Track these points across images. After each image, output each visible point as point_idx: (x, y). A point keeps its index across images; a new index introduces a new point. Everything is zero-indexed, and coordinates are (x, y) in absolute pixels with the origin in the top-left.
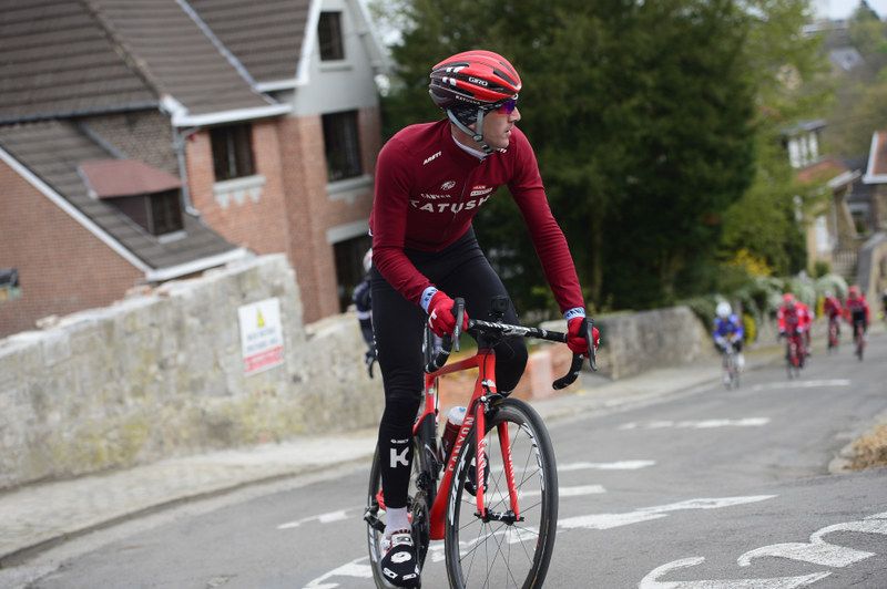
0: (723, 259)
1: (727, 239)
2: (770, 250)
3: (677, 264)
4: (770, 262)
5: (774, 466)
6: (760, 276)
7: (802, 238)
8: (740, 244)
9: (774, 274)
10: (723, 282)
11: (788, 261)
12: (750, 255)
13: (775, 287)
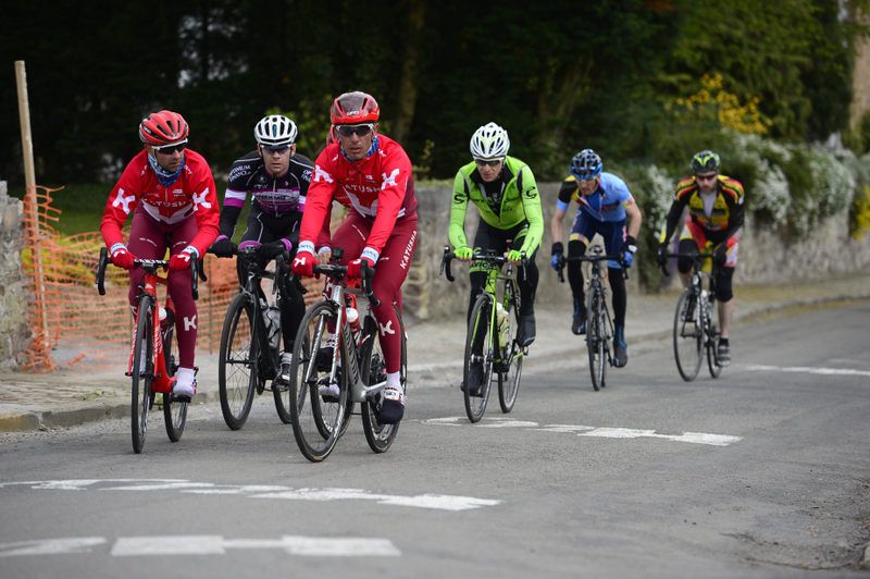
0: (672, 90)
1: (683, 50)
2: (773, 80)
3: (576, 92)
4: (768, 107)
5: (747, 537)
6: (745, 133)
7: (845, 61)
8: (711, 62)
9: (774, 134)
10: (664, 139)
11: (807, 107)
12: (727, 87)
13: (773, 160)
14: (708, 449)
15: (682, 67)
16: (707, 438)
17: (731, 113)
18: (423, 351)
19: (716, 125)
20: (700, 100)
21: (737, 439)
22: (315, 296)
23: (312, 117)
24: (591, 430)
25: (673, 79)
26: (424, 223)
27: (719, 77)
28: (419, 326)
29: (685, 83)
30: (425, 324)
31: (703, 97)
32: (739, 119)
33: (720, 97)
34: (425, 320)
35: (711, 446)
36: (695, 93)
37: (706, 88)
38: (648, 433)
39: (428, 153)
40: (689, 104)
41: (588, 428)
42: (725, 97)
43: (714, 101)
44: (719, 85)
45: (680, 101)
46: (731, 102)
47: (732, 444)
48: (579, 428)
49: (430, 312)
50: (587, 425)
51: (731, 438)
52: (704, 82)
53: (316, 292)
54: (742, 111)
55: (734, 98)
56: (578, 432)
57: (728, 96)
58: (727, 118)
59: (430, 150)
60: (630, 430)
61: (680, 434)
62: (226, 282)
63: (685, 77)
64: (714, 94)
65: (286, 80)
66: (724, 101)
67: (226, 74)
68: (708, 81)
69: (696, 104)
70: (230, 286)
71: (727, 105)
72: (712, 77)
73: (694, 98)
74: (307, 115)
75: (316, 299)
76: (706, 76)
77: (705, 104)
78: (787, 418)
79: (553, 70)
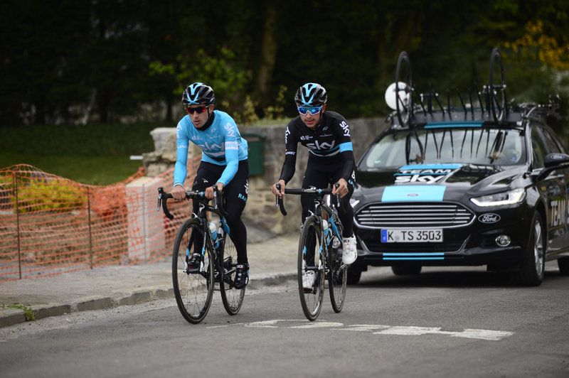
6: (561, 69)
14: (481, 343)
15: (508, 16)
16: (485, 334)
17: (550, 54)
18: (273, 262)
19: (538, 63)
20: (524, 44)
21: (510, 334)
22: (182, 217)
23: (189, 67)
24: (387, 329)
25: (501, 26)
26: (277, 154)
27: (540, 23)
28: (275, 240)
29: (511, 29)
30: (279, 238)
31: (527, 40)
32: (557, 58)
33: (541, 41)
34: (280, 235)
35: (484, 340)
36: (520, 37)
37: (528, 33)
38: (435, 330)
39: (281, 95)
40: (515, 47)
41: (385, 327)
42: (545, 40)
43: (535, 44)
44: (540, 30)
45: (507, 45)
46: (551, 44)
47: (504, 339)
48: (377, 327)
49: (284, 228)
50: (384, 324)
51: (504, 334)
52: (527, 28)
53: (183, 215)
54: (560, 51)
55: (553, 41)
56: (374, 330)
57: (548, 40)
58: (547, 58)
59: (284, 93)
60: (419, 328)
61: (461, 330)
62: (108, 208)
63: (512, 24)
64: (536, 38)
65: (168, 38)
66: (545, 44)
67: (120, 34)
68: (531, 28)
69: (520, 46)
70: (111, 210)
71: (547, 47)
72: (535, 23)
73: (518, 42)
74: (183, 66)
75: (182, 220)
76: (530, 23)
77: (528, 46)
78: (561, 314)
79: (391, 24)
